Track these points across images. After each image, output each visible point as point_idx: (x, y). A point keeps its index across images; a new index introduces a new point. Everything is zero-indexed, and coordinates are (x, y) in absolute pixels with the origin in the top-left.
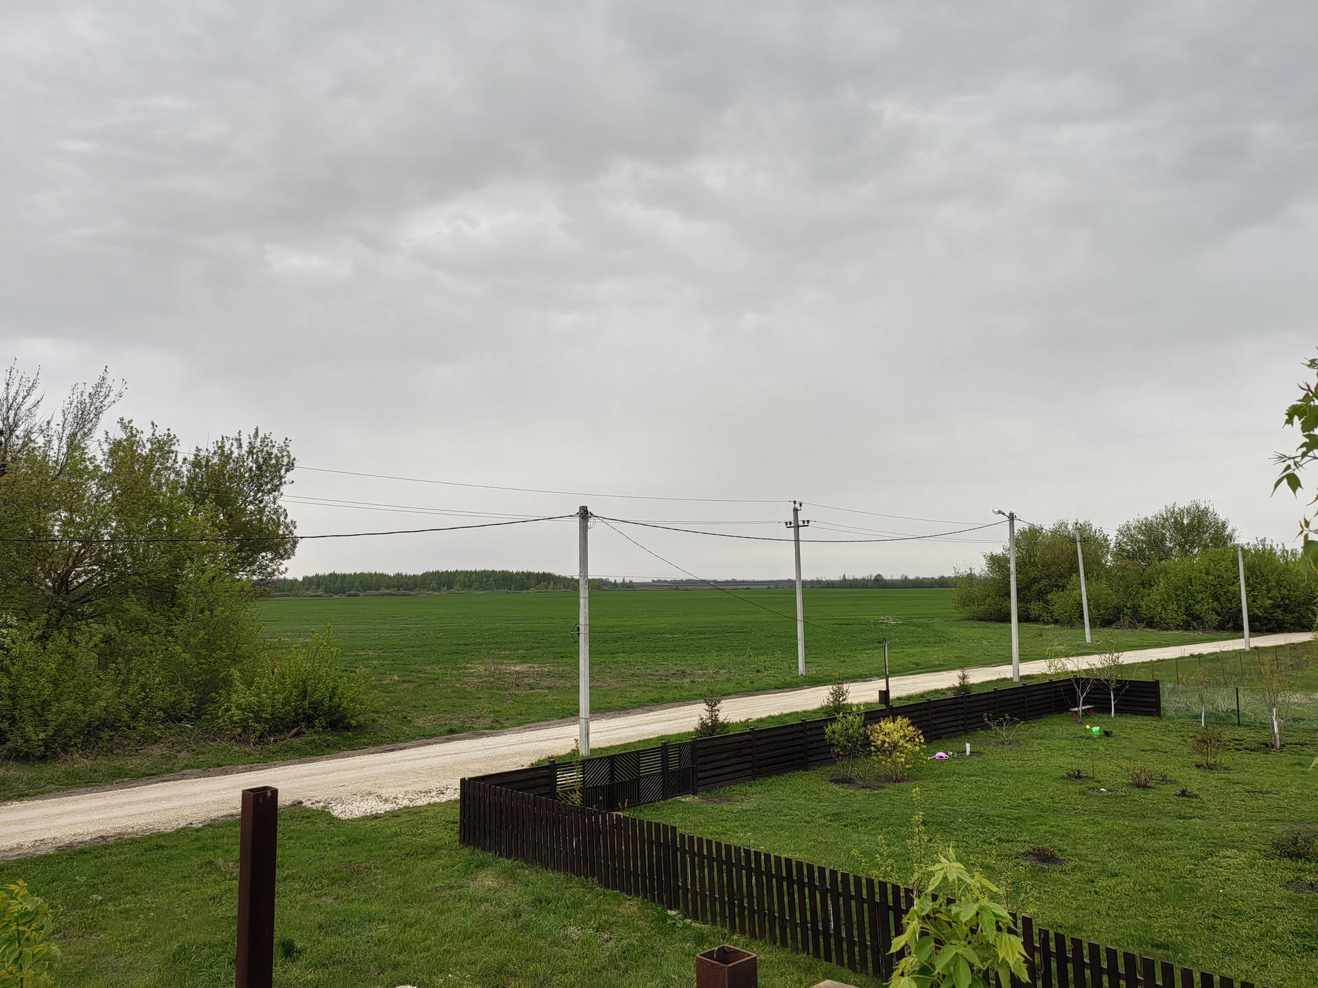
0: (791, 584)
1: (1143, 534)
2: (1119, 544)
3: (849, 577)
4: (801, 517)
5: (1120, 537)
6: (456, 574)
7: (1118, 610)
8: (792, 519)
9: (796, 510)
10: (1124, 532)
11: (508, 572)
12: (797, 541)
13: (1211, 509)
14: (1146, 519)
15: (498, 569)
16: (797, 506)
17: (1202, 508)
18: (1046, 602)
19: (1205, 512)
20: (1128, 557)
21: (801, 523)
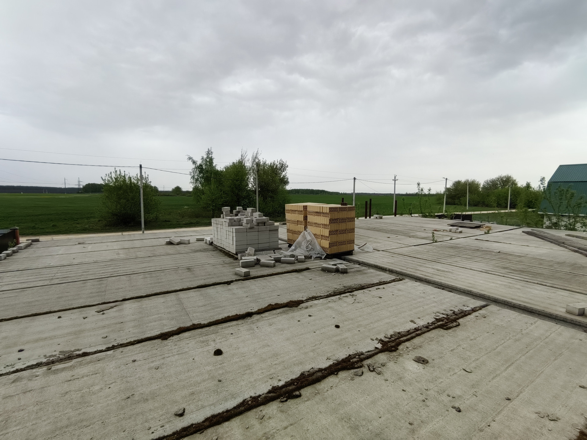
0: (393, 194)
1: (491, 183)
2: (484, 185)
3: (408, 193)
4: (396, 178)
5: (484, 183)
6: (300, 190)
7: (479, 202)
8: (394, 179)
9: (395, 177)
10: (487, 183)
11: (313, 190)
12: (395, 184)
13: (511, 176)
14: (493, 179)
15: (310, 189)
16: (396, 176)
17: (509, 176)
18: (460, 200)
19: (510, 177)
20: (486, 189)
21: (396, 180)
